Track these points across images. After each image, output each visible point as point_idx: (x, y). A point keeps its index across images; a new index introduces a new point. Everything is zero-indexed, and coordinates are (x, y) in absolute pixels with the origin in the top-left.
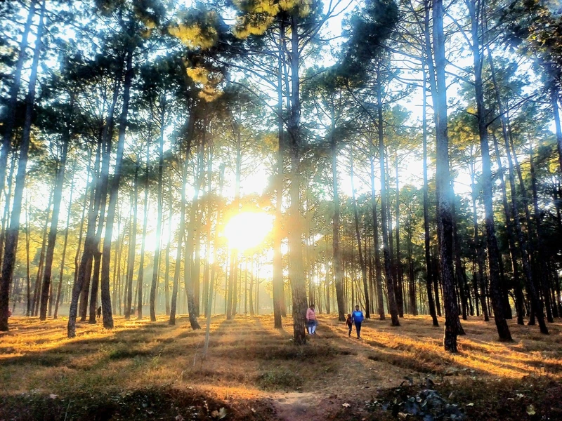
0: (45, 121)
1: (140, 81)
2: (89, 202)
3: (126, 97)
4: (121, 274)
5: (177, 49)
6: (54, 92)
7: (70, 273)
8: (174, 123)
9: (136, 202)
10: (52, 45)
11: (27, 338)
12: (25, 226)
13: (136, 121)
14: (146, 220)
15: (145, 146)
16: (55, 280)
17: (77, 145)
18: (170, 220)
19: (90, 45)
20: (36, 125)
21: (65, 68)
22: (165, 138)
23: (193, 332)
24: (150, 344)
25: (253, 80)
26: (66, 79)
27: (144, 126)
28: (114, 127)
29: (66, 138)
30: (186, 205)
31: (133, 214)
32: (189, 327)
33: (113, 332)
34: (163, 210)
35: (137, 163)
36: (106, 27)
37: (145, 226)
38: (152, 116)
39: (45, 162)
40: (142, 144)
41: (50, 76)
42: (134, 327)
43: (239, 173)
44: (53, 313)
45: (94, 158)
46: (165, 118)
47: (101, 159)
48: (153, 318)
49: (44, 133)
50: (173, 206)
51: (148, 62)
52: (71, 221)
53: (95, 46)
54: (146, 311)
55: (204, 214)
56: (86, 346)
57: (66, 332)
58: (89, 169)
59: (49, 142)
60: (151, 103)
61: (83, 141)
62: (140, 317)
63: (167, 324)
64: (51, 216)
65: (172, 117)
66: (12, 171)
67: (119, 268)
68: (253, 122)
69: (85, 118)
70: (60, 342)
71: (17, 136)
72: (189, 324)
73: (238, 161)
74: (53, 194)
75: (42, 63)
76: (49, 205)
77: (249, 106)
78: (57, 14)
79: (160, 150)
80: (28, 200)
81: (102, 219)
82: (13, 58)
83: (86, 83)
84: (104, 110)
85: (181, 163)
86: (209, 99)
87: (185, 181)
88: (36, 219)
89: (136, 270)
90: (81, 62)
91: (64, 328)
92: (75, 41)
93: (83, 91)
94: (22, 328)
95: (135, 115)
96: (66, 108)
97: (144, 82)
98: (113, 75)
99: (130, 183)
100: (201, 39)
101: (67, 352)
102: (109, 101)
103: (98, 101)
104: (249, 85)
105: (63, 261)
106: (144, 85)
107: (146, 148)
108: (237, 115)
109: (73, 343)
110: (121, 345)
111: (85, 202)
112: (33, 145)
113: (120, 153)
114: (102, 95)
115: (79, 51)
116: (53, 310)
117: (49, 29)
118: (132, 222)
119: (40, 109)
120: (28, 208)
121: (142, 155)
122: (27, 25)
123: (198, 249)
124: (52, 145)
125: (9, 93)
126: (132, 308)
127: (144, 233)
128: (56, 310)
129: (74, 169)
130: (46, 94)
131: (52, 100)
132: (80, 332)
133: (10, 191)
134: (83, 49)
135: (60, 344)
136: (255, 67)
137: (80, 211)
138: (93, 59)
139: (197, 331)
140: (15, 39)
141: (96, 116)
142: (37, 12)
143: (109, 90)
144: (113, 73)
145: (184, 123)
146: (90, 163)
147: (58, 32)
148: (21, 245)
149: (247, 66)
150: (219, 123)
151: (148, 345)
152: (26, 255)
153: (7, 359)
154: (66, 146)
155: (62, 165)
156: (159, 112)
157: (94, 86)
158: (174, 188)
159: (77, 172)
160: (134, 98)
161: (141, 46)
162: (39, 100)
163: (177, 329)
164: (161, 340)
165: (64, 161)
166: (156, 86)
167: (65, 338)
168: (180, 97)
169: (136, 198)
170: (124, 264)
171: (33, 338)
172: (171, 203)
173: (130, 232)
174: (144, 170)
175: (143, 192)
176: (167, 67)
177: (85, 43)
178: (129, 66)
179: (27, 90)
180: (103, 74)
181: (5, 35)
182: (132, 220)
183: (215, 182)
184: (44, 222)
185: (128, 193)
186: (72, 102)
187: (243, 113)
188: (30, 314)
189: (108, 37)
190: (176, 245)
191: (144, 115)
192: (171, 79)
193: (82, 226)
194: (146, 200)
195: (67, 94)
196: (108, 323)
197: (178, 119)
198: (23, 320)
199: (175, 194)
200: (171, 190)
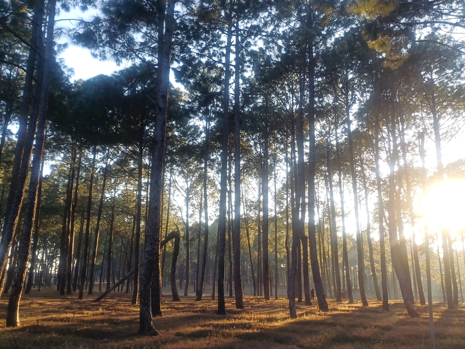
0: (248, 124)
1: (321, 68)
2: (290, 190)
3: (311, 87)
4: (327, 257)
5: (354, 26)
6: (252, 98)
7: (282, 257)
8: (359, 100)
9: (331, 186)
10: (247, 58)
11: (259, 316)
12: (243, 217)
13: (322, 107)
14: (342, 202)
15: (333, 130)
16: (272, 263)
17: (274, 141)
18: (367, 199)
19: (276, 48)
20: (242, 130)
21: (258, 75)
22: (351, 118)
23: (412, 320)
24: (369, 330)
25: (443, 31)
26: (260, 84)
27: (330, 111)
28: (303, 118)
29: (265, 135)
30: (382, 183)
31: (329, 197)
32: (406, 315)
33: (330, 315)
34: (358, 191)
35: (327, 147)
36: (287, 28)
37: (342, 208)
38: (336, 99)
39: (252, 160)
40: (330, 128)
41: (248, 85)
42: (348, 311)
43: (438, 139)
44: (274, 294)
45: (289, 150)
46: (350, 98)
47: (296, 149)
48: (365, 303)
49: (248, 135)
50: (367, 185)
51: (327, 48)
52: (278, 209)
53: (280, 48)
54: (356, 295)
55: (402, 191)
56: (308, 327)
57: (288, 312)
58: (286, 159)
59: (253, 141)
60: (334, 87)
61: (279, 136)
62: (351, 302)
63: (381, 310)
64: (261, 206)
65: (356, 95)
66: (230, 171)
67: (324, 251)
68: (447, 78)
69: (278, 115)
70: (285, 322)
71: (230, 141)
72: (406, 312)
73: (436, 126)
74: (261, 186)
75: (241, 76)
76: (259, 196)
77: (440, 62)
78: (247, 30)
79: (347, 130)
80: (244, 194)
81: (304, 205)
82: (221, 78)
83: (275, 83)
84: (293, 103)
85: (371, 139)
86: (393, 67)
87: (377, 157)
88: (251, 210)
89: (340, 252)
90: (270, 66)
91: (285, 308)
92: (264, 49)
93: (274, 91)
94: (253, 306)
95: (320, 102)
96: (263, 110)
97: (325, 68)
98: (298, 69)
99: (323, 168)
100: (381, 8)
101: (293, 331)
102: (297, 95)
103: (287, 97)
104: (438, 39)
105: (276, 246)
106: (326, 71)
107: (334, 132)
108: (428, 76)
109: (296, 323)
110: (339, 328)
111: (287, 191)
112: (243, 146)
113: (312, 140)
114: (289, 91)
115: (268, 56)
116: (274, 291)
117: (244, 45)
118: (330, 205)
119: (244, 115)
120: (244, 201)
121: (331, 139)
122: (228, 48)
123: (401, 229)
124: (255, 144)
125: (222, 107)
126: (342, 291)
127: (343, 215)
128: (276, 291)
129: (274, 162)
130: (247, 101)
131: (252, 106)
132: (300, 313)
133: (230, 188)
134: (271, 53)
135: (285, 324)
136: (444, 17)
137: (284, 199)
138: (279, 60)
139: (415, 319)
140: (220, 61)
141: (287, 110)
142: (233, 34)
143: (295, 85)
144: (296, 68)
145: (368, 98)
146: (287, 155)
147: (251, 45)
148: (243, 233)
149: (433, 19)
150: (407, 89)
151: (366, 330)
152: (247, 241)
153: (247, 334)
154: (266, 142)
155: (266, 160)
156: (343, 93)
157: (283, 84)
158: (365, 167)
159: (278, 165)
160: (318, 86)
161: (320, 34)
162: (243, 108)
163: (393, 316)
164: (379, 327)
165: (266, 156)
166: (337, 68)
167: (288, 318)
168: (362, 73)
169: (331, 181)
170: (328, 247)
171: (264, 316)
172: (365, 183)
173: (329, 215)
174: (334, 153)
175: (336, 174)
176: (346, 47)
177: (271, 48)
178: (311, 56)
179: (234, 102)
180: (289, 71)
181: (214, 60)
182: (330, 203)
183: (410, 154)
184: (257, 211)
185: (323, 178)
186: (267, 103)
187: (435, 71)
188: (257, 294)
189: (289, 36)
190: (377, 225)
191: (329, 99)
192: (351, 58)
193: (287, 213)
194: (339, 183)
195: (262, 97)
196: (323, 306)
197: (362, 95)
198: (252, 299)
199: (368, 172)
200: (363, 169)
